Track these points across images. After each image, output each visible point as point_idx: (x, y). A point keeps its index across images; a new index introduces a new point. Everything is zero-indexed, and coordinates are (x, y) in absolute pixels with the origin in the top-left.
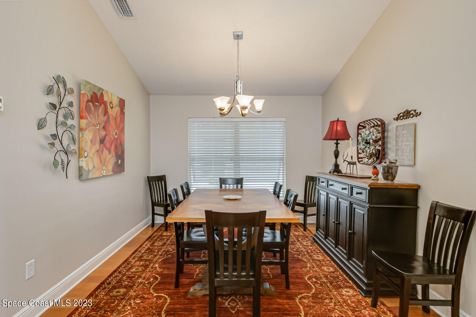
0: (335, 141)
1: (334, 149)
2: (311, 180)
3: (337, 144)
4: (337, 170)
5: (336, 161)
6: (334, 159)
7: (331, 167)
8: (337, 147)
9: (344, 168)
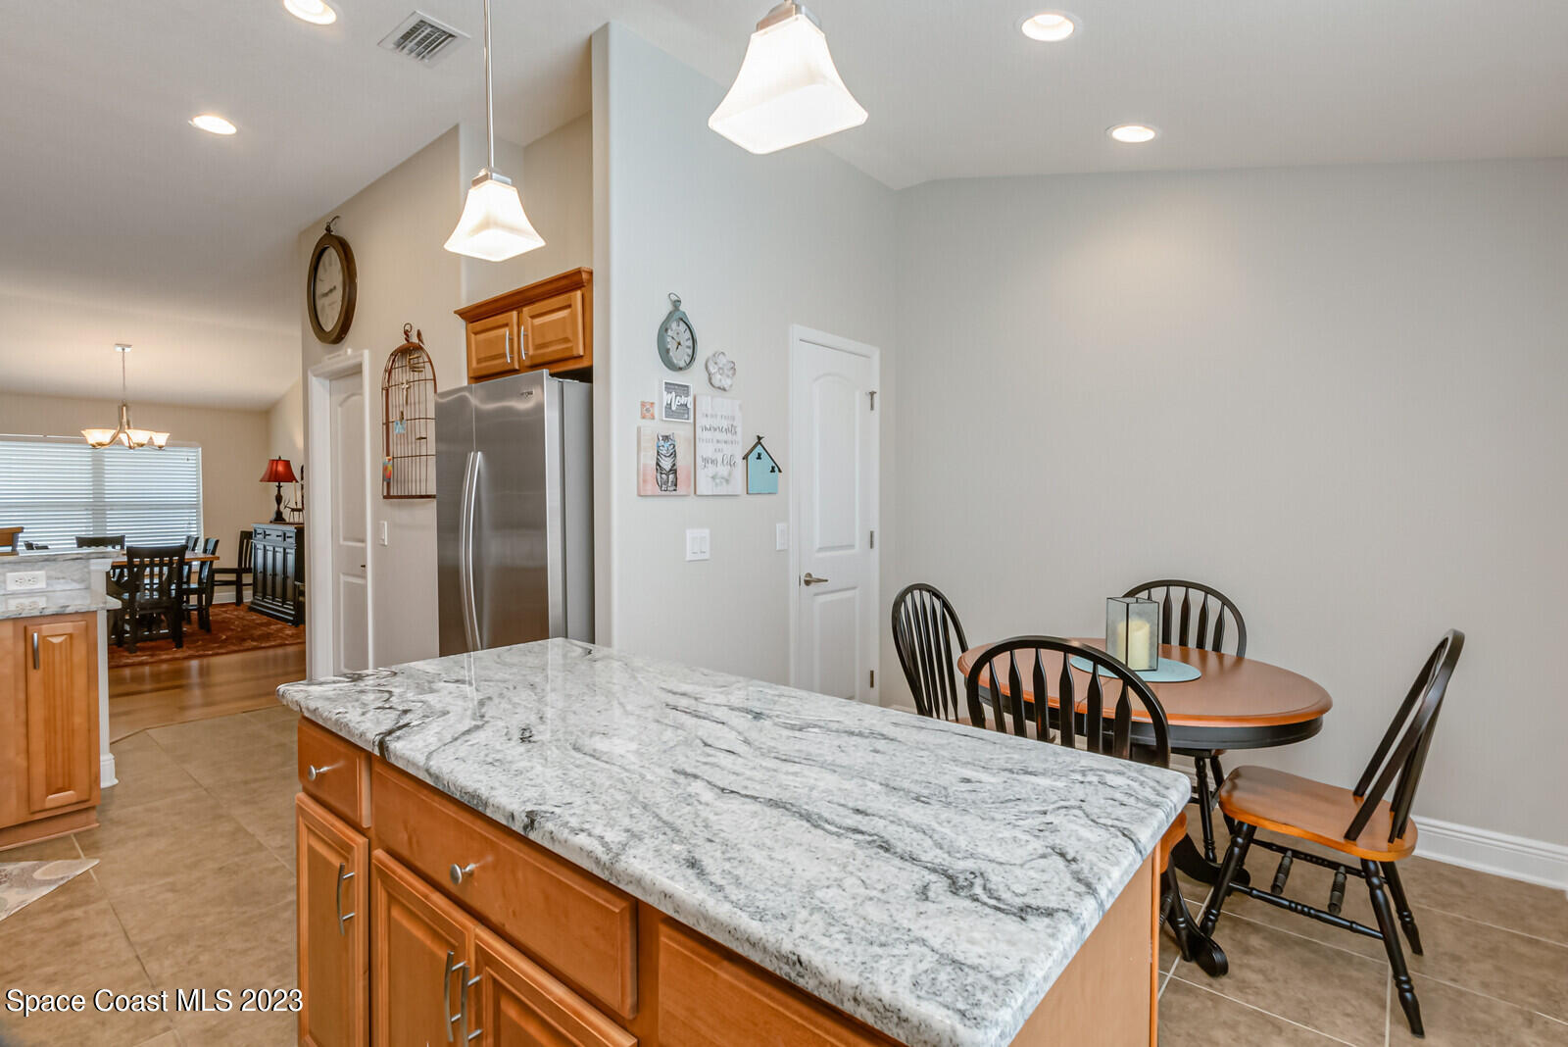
0: (277, 484)
1: (276, 493)
2: (246, 536)
3: (279, 487)
4: (279, 518)
5: (279, 508)
6: (276, 506)
7: (273, 516)
8: (279, 491)
9: (287, 514)
